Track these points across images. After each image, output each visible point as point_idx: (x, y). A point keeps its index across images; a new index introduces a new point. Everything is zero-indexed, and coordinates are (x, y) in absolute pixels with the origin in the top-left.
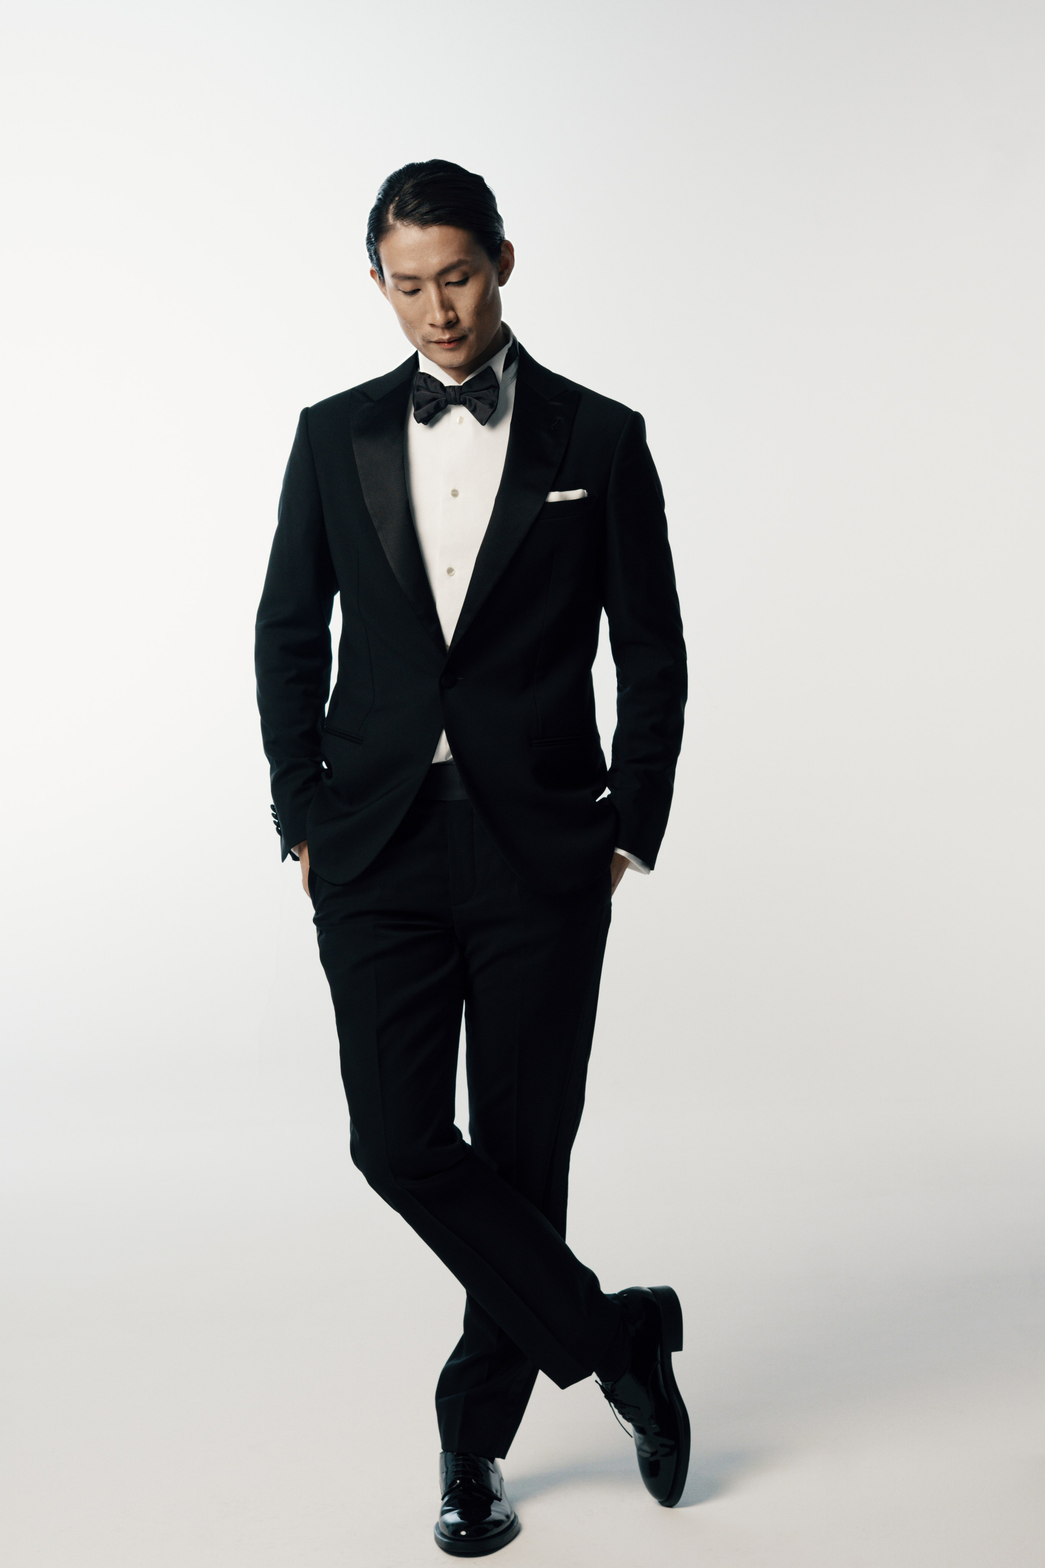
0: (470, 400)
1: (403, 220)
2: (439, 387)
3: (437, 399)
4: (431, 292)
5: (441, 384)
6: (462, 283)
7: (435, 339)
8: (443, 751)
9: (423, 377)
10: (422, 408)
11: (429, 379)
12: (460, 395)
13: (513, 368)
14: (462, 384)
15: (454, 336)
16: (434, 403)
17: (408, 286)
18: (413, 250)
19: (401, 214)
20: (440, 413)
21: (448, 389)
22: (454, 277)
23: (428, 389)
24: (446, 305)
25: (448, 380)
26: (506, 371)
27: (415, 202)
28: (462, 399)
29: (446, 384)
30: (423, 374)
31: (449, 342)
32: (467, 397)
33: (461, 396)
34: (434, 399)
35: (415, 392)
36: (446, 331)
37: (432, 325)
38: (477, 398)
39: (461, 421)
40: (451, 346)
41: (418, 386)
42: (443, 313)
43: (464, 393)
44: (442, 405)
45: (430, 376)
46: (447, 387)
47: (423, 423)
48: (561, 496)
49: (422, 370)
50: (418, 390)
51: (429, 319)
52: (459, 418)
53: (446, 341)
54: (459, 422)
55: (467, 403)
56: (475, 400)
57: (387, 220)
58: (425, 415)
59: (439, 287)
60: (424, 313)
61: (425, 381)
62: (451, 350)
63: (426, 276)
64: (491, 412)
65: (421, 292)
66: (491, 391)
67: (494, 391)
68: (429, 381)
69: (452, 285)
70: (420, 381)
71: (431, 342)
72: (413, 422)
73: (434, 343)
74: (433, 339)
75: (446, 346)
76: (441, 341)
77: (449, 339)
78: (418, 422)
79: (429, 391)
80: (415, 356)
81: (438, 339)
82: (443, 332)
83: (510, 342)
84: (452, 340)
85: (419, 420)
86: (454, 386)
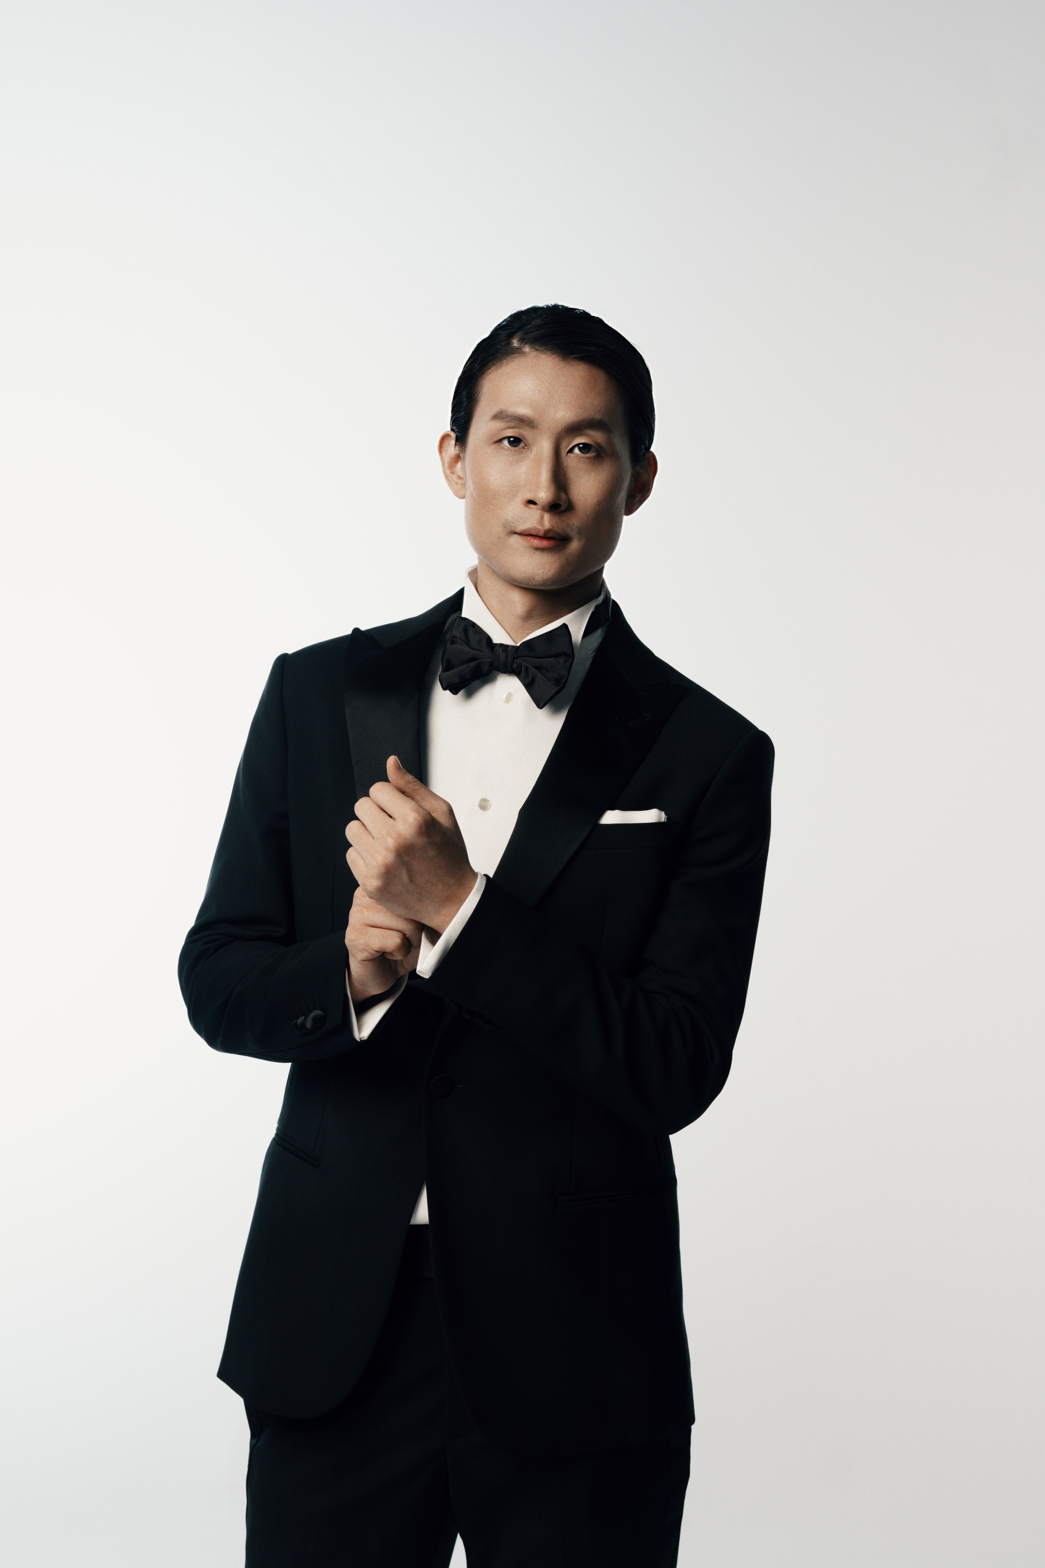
0: (527, 669)
2: (484, 641)
3: (478, 660)
4: (542, 453)
5: (489, 639)
7: (525, 526)
9: (463, 624)
10: (453, 669)
11: (472, 629)
12: (514, 658)
13: (598, 636)
14: (518, 643)
15: (556, 529)
16: (473, 664)
20: (476, 683)
21: (497, 648)
23: (467, 643)
25: (499, 636)
26: (587, 638)
28: (515, 666)
29: (496, 640)
30: (465, 619)
31: (546, 536)
32: (523, 663)
33: (515, 661)
34: (474, 659)
35: (448, 645)
36: (548, 516)
38: (538, 668)
39: (509, 698)
40: (545, 543)
41: (454, 637)
42: (550, 492)
43: (520, 657)
44: (485, 669)
45: (473, 625)
46: (496, 644)
47: (450, 692)
49: (464, 615)
50: (453, 642)
51: (526, 494)
52: (506, 694)
54: (506, 698)
55: (523, 671)
56: (535, 670)
58: (456, 680)
59: (557, 451)
61: (466, 631)
63: (546, 427)
64: (554, 692)
66: (561, 660)
67: (565, 662)
68: (471, 631)
70: (458, 632)
71: (515, 533)
72: (438, 687)
73: (520, 534)
74: (522, 527)
75: (536, 542)
76: (532, 533)
77: (547, 532)
78: (444, 689)
79: (469, 647)
80: (461, 593)
81: (529, 529)
82: (542, 518)
83: (601, 598)
84: (550, 535)
85: (445, 686)
86: (508, 646)
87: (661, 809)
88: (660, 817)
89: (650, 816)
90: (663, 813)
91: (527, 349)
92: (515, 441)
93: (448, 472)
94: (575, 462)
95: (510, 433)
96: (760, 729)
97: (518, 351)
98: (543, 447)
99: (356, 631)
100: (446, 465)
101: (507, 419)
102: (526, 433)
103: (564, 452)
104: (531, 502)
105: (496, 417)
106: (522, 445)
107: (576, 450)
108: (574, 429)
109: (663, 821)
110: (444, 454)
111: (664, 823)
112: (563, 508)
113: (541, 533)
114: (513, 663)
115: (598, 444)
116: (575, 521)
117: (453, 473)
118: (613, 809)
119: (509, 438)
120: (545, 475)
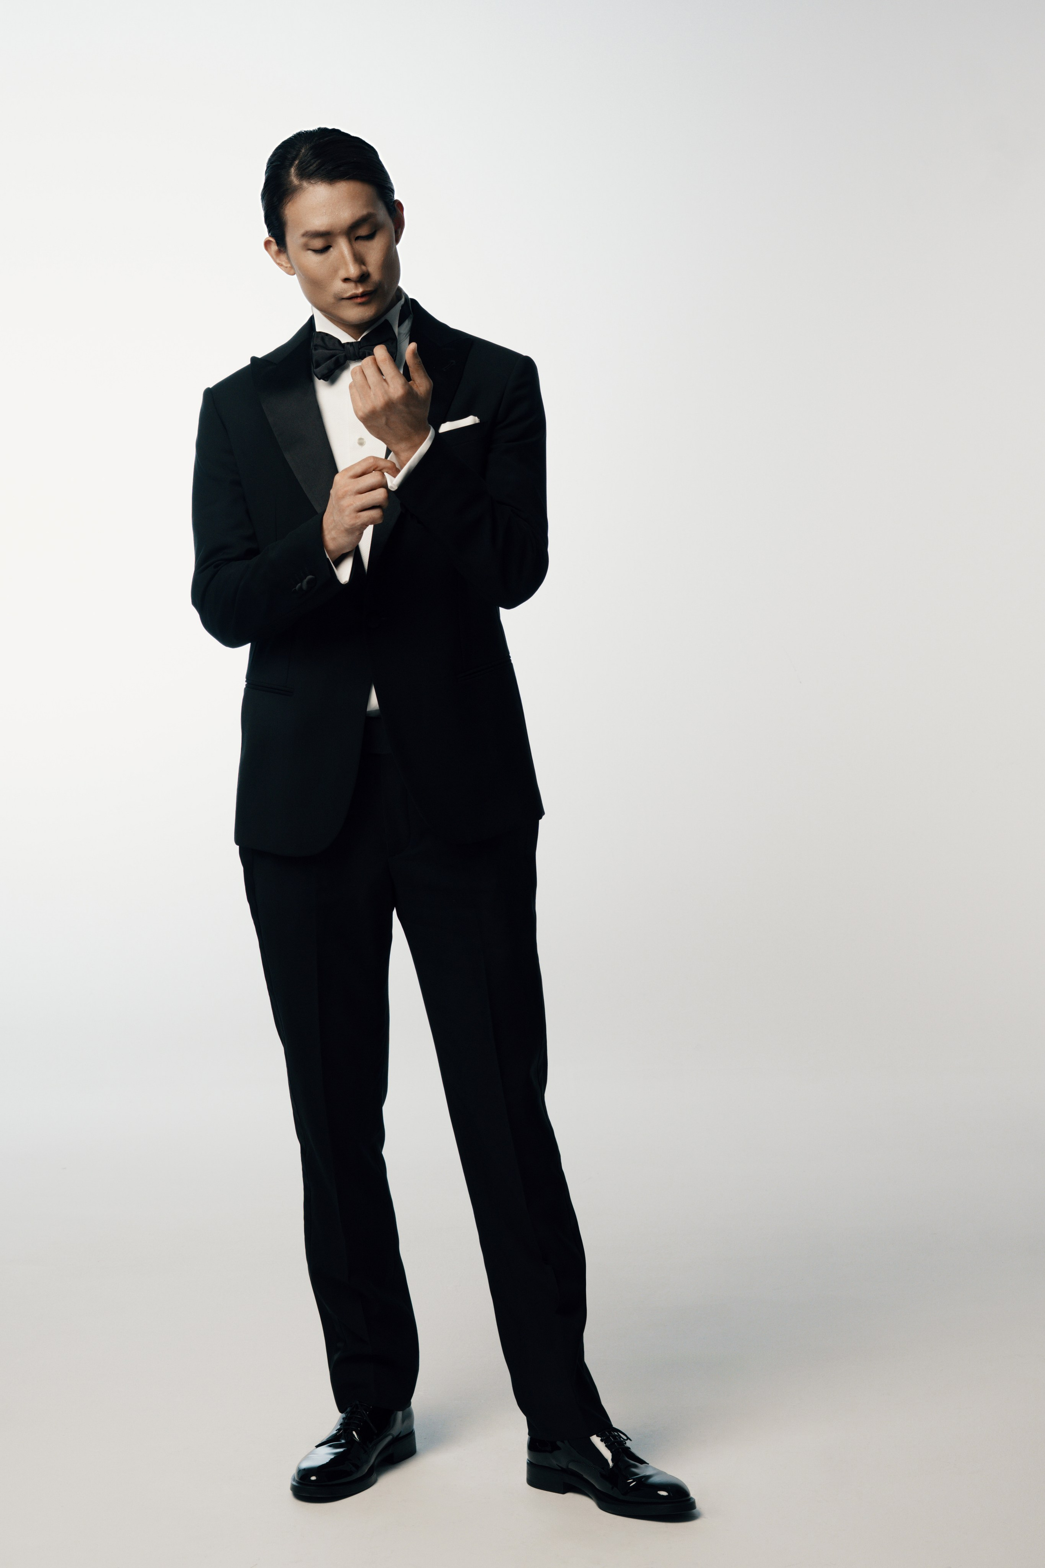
1: (309, 179)
2: (337, 343)
3: (335, 357)
4: (343, 247)
5: (339, 341)
6: (370, 237)
7: (348, 294)
9: (321, 337)
10: (322, 366)
11: (327, 337)
12: (359, 349)
13: (408, 323)
14: (359, 340)
15: (367, 289)
16: (334, 359)
17: (318, 243)
18: (324, 206)
19: (306, 174)
20: (337, 371)
21: (346, 345)
22: (363, 231)
23: (326, 348)
24: (359, 260)
25: (345, 338)
26: (402, 326)
27: (317, 162)
28: (361, 354)
29: (343, 341)
30: (320, 332)
31: (363, 295)
32: (366, 351)
33: (360, 350)
34: (332, 356)
35: (313, 351)
36: (359, 285)
37: (346, 280)
40: (363, 300)
41: (317, 345)
42: (357, 266)
43: (363, 347)
44: (340, 361)
45: (327, 335)
46: (344, 343)
47: (323, 379)
49: (318, 330)
50: (316, 349)
51: (343, 274)
53: (359, 295)
57: (291, 182)
58: (326, 371)
59: (350, 241)
60: (336, 271)
61: (323, 340)
62: (361, 304)
63: (339, 231)
65: (331, 249)
67: (392, 344)
68: (326, 339)
69: (361, 240)
70: (318, 342)
72: (316, 380)
75: (357, 301)
78: (319, 379)
79: (327, 349)
80: (312, 319)
82: (356, 287)
83: (403, 300)
85: (320, 377)
86: (352, 342)
87: (475, 415)
88: (475, 420)
89: (470, 420)
90: (476, 418)
93: (276, 259)
96: (524, 355)
99: (254, 360)
101: (313, 234)
103: (355, 243)
109: (477, 422)
110: (270, 251)
111: (478, 423)
114: (359, 352)
117: (280, 260)
118: (444, 422)
120: (350, 261)
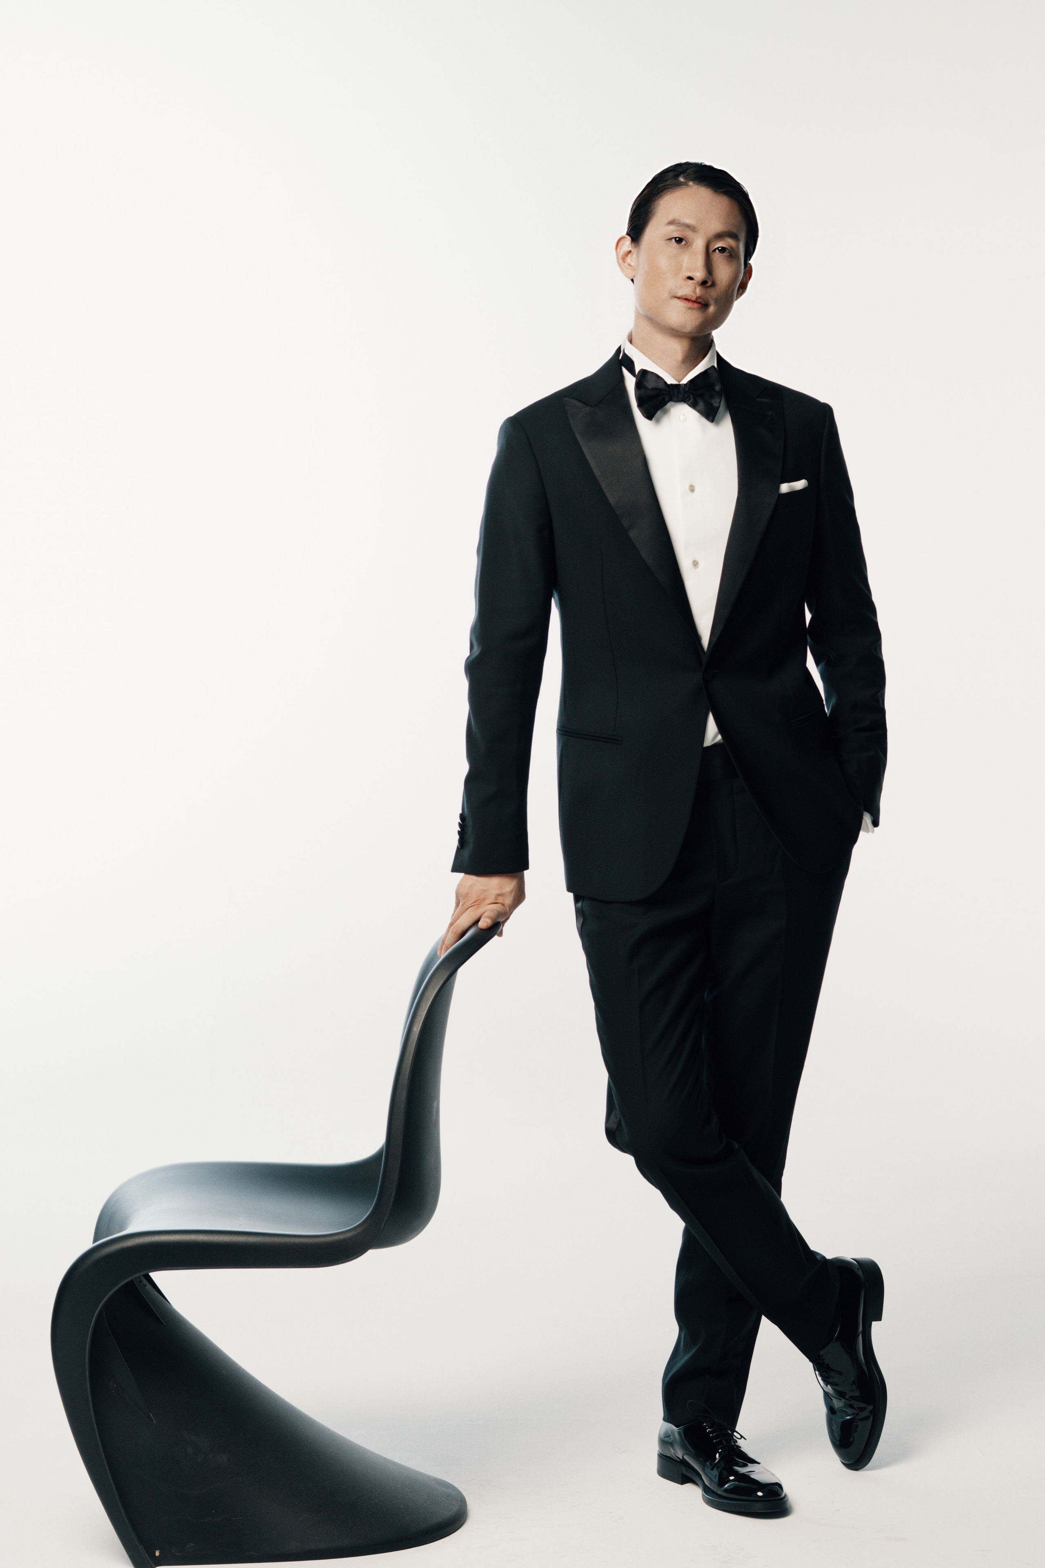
0: (695, 400)
2: (661, 384)
3: (660, 395)
5: (664, 381)
8: (712, 733)
12: (685, 392)
16: (659, 398)
21: (669, 386)
25: (670, 377)
28: (686, 397)
32: (691, 395)
33: (685, 394)
43: (688, 391)
44: (665, 402)
46: (669, 384)
47: (650, 419)
48: (790, 487)
52: (683, 416)
54: (684, 418)
55: (691, 401)
58: (652, 411)
68: (647, 377)
71: (676, 297)
73: (679, 298)
74: (680, 293)
75: (690, 304)
76: (687, 298)
77: (698, 298)
81: (686, 295)
82: (695, 288)
84: (699, 300)
91: (691, 183)
92: (679, 240)
93: (621, 261)
94: (718, 258)
95: (676, 235)
97: (685, 184)
98: (699, 244)
100: (620, 257)
101: (678, 225)
102: (688, 234)
103: (711, 250)
104: (690, 278)
105: (671, 223)
106: (684, 242)
107: (717, 251)
108: (719, 236)
110: (618, 250)
112: (709, 284)
113: (694, 299)
115: (732, 248)
116: (714, 293)
117: (624, 262)
119: (676, 238)
120: (700, 261)
